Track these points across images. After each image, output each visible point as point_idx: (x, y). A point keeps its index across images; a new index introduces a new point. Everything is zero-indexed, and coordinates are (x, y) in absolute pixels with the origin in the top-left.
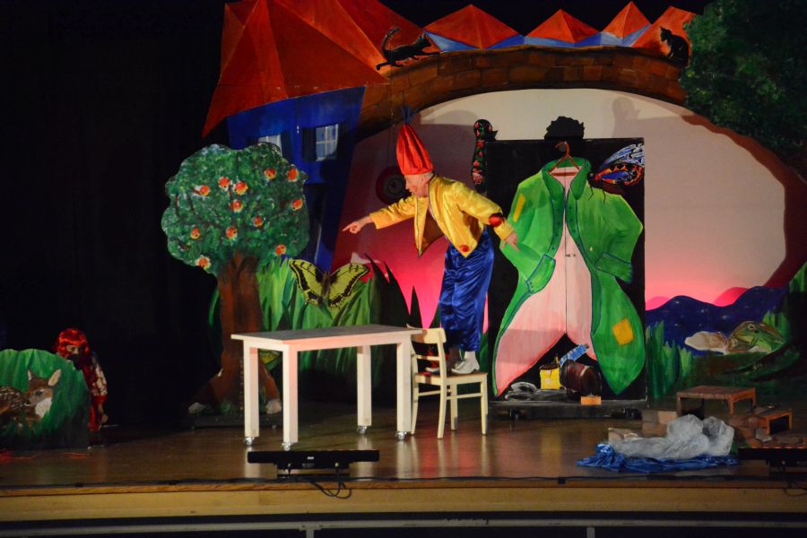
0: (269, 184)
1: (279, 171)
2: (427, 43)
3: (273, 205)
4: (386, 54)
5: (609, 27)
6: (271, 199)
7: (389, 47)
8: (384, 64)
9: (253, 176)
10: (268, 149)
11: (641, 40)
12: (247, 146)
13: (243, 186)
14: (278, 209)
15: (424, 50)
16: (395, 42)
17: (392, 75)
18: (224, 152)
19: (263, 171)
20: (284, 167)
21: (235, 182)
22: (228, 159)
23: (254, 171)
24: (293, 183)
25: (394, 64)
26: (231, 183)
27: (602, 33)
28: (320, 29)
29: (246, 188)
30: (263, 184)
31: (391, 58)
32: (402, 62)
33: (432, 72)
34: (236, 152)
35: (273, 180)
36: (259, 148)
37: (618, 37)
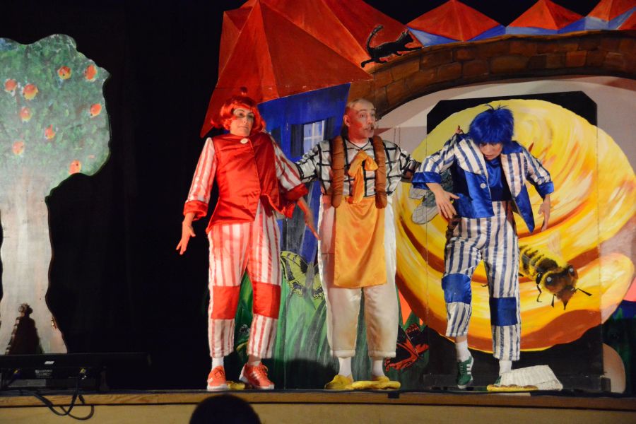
0: (63, 85)
1: (75, 69)
2: (409, 38)
3: (67, 111)
4: (371, 52)
5: (593, 12)
6: (65, 104)
7: (374, 45)
8: (368, 62)
9: (44, 76)
10: (61, 43)
11: (628, 23)
12: (37, 39)
13: (33, 89)
14: (73, 117)
15: (407, 46)
16: (378, 40)
17: (376, 71)
18: (11, 48)
19: (56, 69)
20: (82, 64)
21: (23, 84)
22: (16, 56)
23: (44, 71)
24: (91, 83)
25: (378, 61)
26: (19, 85)
27: (586, 17)
28: (308, 30)
29: (37, 91)
30: (56, 86)
31: (375, 55)
32: (385, 58)
33: (414, 66)
34: (24, 46)
35: (68, 81)
36: (53, 40)
37: (603, 21)
